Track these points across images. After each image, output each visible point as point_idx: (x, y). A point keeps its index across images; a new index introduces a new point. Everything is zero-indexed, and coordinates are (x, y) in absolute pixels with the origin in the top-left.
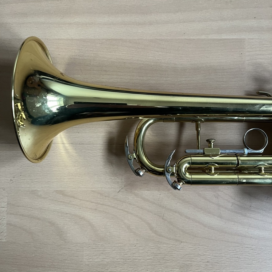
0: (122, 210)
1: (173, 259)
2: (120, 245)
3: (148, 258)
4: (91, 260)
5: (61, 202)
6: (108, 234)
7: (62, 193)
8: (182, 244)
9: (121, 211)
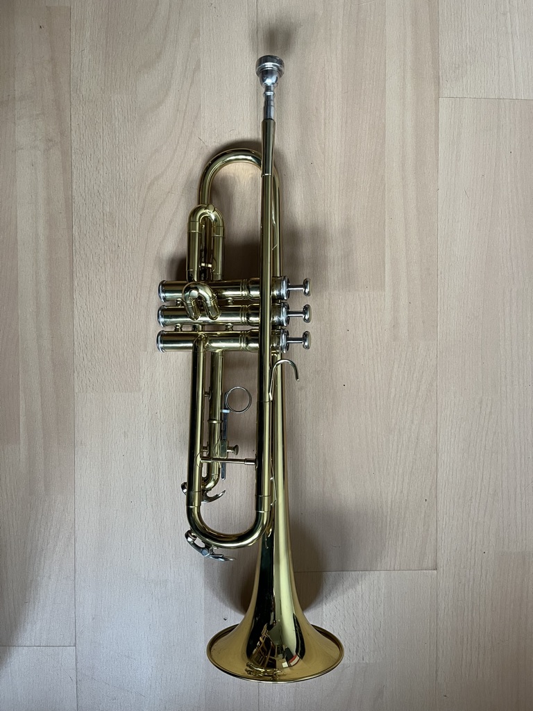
0: (178, 143)
1: (121, 205)
2: (136, 140)
3: (121, 174)
4: (116, 104)
5: (186, 67)
6: (148, 125)
7: (197, 68)
8: (139, 216)
9: (177, 141)
